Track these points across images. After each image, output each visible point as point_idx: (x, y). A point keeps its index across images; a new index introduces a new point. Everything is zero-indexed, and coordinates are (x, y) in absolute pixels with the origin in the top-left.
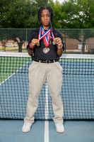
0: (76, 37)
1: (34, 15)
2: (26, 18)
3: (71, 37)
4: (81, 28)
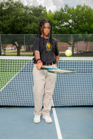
0: (66, 41)
1: (30, 23)
2: (23, 25)
3: (62, 41)
4: (71, 33)
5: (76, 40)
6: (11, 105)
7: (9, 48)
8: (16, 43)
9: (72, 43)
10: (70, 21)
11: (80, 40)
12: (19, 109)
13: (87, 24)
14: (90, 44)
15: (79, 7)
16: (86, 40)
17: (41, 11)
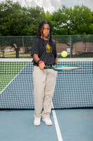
0: (65, 42)
1: (29, 24)
2: (22, 28)
3: (60, 42)
4: (69, 34)
5: (75, 41)
6: (11, 107)
7: (8, 51)
8: (15, 45)
9: (70, 44)
10: (69, 22)
11: (78, 41)
12: (19, 112)
13: (85, 24)
14: (89, 45)
15: (76, 7)
16: (85, 41)
17: (39, 12)
